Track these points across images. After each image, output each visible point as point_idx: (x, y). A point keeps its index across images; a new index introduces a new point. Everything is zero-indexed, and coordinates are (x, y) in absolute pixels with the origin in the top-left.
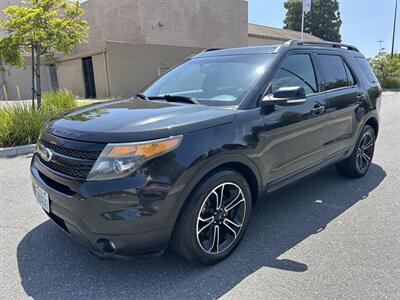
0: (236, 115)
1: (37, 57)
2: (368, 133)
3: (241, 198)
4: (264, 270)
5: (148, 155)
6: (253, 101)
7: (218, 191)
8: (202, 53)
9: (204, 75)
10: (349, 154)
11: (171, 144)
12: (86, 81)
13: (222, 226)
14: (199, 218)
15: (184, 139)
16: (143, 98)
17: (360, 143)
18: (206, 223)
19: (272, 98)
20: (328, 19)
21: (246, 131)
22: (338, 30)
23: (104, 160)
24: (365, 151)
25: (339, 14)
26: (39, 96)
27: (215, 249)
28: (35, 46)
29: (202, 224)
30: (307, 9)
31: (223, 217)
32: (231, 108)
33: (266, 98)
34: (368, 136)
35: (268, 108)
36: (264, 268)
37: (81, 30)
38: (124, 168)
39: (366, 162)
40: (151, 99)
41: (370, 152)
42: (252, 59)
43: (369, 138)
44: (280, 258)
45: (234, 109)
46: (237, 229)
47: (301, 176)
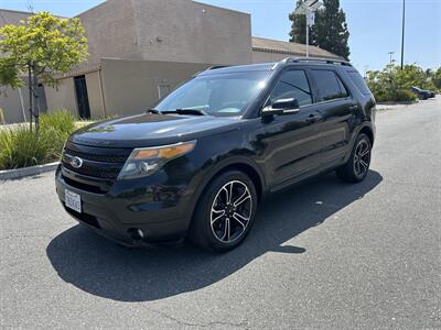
0: (240, 124)
1: (35, 77)
2: (363, 141)
3: (247, 195)
4: (270, 255)
5: (168, 157)
6: (254, 112)
7: (228, 187)
8: (208, 71)
9: (210, 91)
10: (346, 160)
11: (185, 148)
12: (79, 101)
13: (232, 219)
14: (213, 210)
15: (198, 143)
16: (154, 112)
17: (356, 150)
18: (218, 215)
19: (271, 109)
20: (335, 31)
21: (252, 137)
22: (346, 42)
23: (132, 162)
24: (363, 158)
25: (345, 25)
26: (37, 117)
27: (226, 239)
28: (33, 66)
29: (215, 215)
30: (311, 22)
31: (233, 212)
32: (236, 118)
33: (265, 109)
34: (364, 144)
35: (268, 118)
36: (269, 253)
37: (80, 49)
38: (148, 168)
39: (364, 168)
40: (164, 113)
41: (367, 159)
42: (253, 75)
43: (364, 145)
44: (283, 245)
45: (239, 119)
46: (245, 222)
47: (300, 179)
